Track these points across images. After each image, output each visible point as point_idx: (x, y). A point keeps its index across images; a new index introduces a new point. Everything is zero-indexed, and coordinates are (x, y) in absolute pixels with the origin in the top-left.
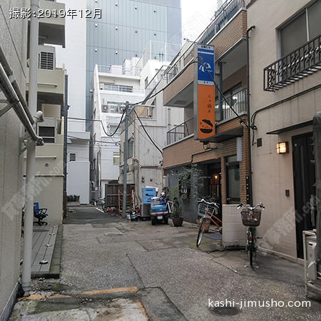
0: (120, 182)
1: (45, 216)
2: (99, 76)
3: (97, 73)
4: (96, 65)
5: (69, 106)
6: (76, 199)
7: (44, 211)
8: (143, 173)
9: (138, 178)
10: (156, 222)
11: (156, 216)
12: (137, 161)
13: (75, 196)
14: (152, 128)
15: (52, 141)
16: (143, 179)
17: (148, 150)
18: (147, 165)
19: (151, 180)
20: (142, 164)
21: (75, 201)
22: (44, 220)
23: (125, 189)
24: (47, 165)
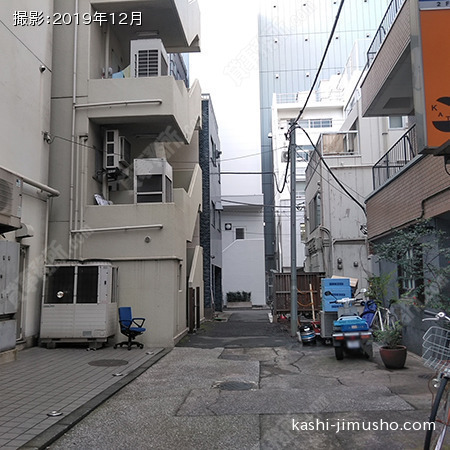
0: (306, 270)
1: (139, 333)
2: (279, 111)
3: (275, 106)
4: (274, 95)
5: (220, 153)
6: (245, 297)
7: (140, 322)
8: (339, 252)
9: (330, 261)
10: (345, 354)
11: (344, 341)
12: (328, 232)
13: (244, 293)
14: (353, 171)
15: (158, 198)
16: (340, 263)
17: (348, 211)
18: (345, 238)
19: (356, 266)
20: (336, 236)
21: (244, 300)
22: (137, 338)
23: (294, 282)
24: (147, 240)
